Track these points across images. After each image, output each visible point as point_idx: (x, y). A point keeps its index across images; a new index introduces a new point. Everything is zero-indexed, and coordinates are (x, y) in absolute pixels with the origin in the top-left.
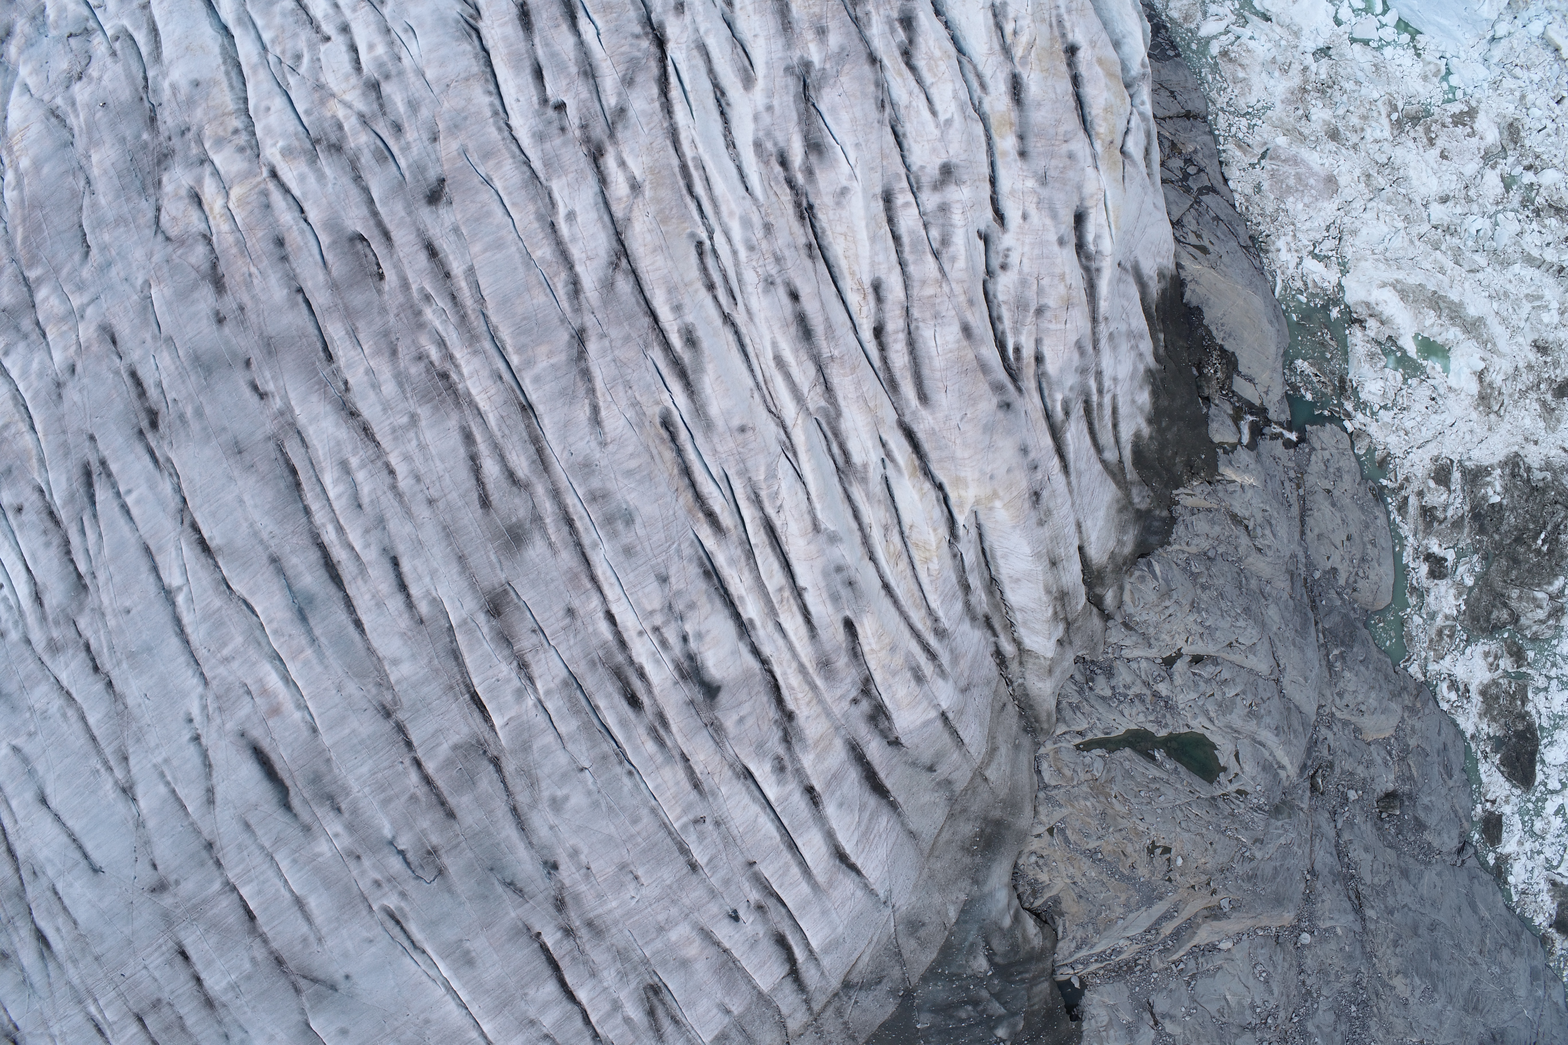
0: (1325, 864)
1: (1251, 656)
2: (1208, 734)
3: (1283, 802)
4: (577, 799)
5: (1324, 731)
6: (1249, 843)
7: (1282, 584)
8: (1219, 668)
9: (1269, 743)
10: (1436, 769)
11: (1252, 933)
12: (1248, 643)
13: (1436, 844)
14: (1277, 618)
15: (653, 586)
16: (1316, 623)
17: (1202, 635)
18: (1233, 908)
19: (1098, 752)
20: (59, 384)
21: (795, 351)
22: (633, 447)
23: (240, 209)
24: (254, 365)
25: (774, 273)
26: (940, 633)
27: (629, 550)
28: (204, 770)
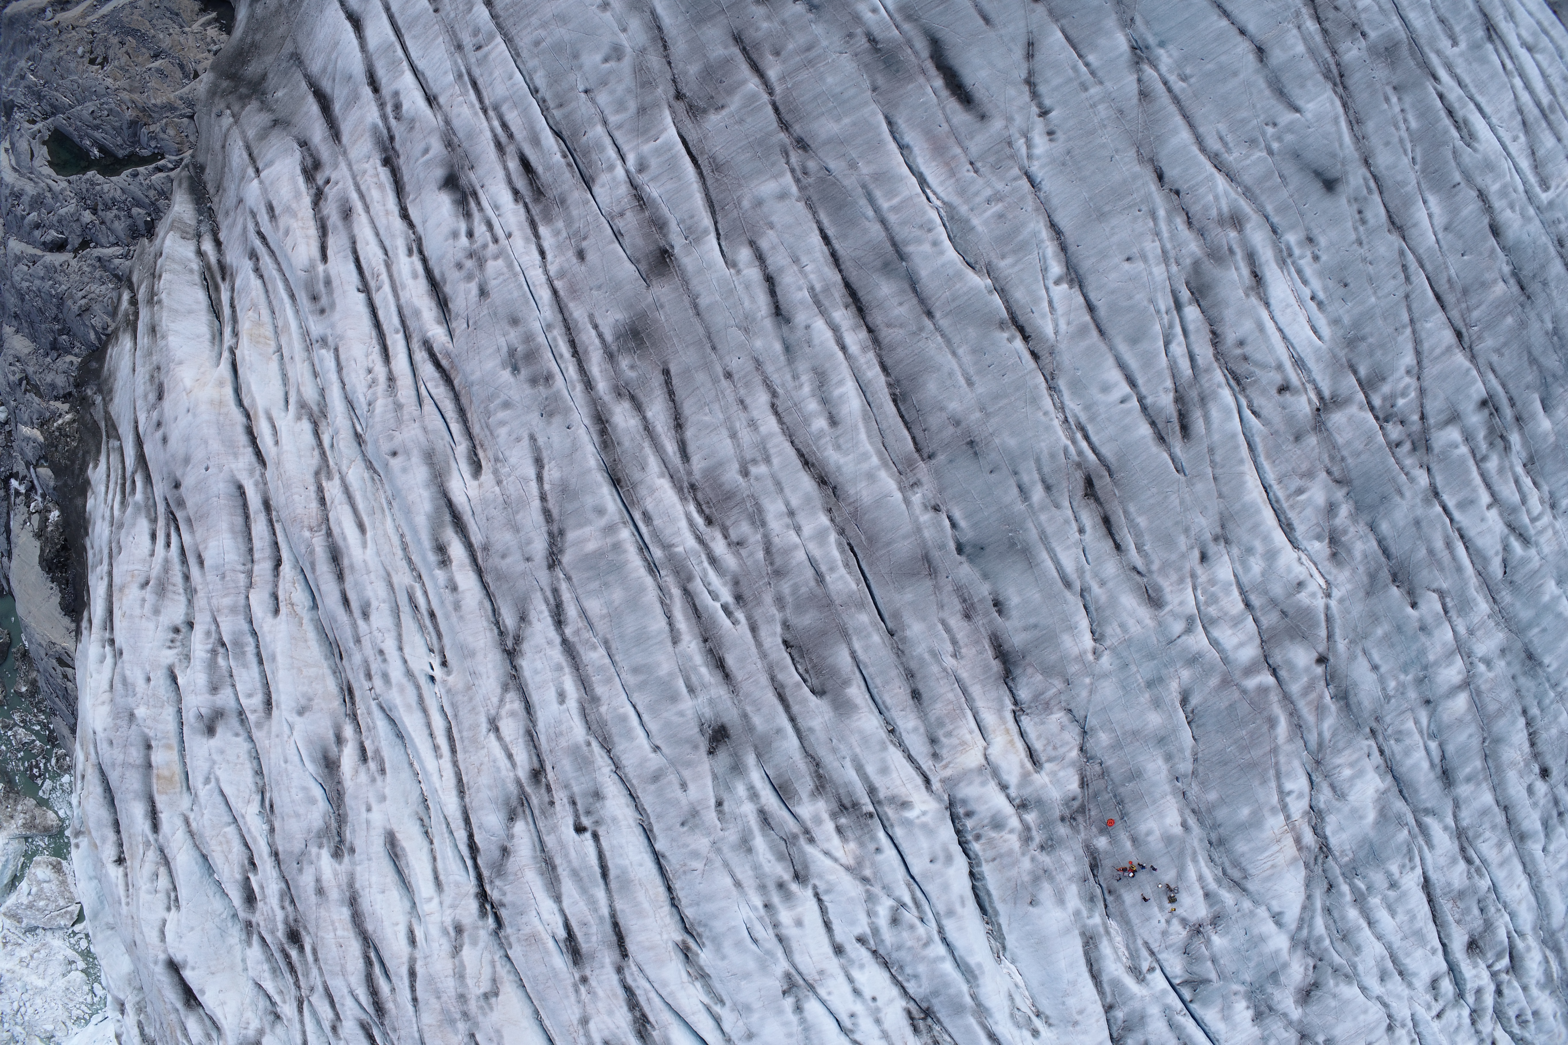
2: (55, 176)
4: (592, 59)
8: (44, 240)
15: (493, 284)
17: (56, 272)
19: (146, 153)
20: (1223, 538)
21: (345, 539)
22: (503, 432)
23: (968, 737)
24: (952, 546)
25: (361, 623)
26: (253, 255)
27: (515, 321)
28: (1037, 79)
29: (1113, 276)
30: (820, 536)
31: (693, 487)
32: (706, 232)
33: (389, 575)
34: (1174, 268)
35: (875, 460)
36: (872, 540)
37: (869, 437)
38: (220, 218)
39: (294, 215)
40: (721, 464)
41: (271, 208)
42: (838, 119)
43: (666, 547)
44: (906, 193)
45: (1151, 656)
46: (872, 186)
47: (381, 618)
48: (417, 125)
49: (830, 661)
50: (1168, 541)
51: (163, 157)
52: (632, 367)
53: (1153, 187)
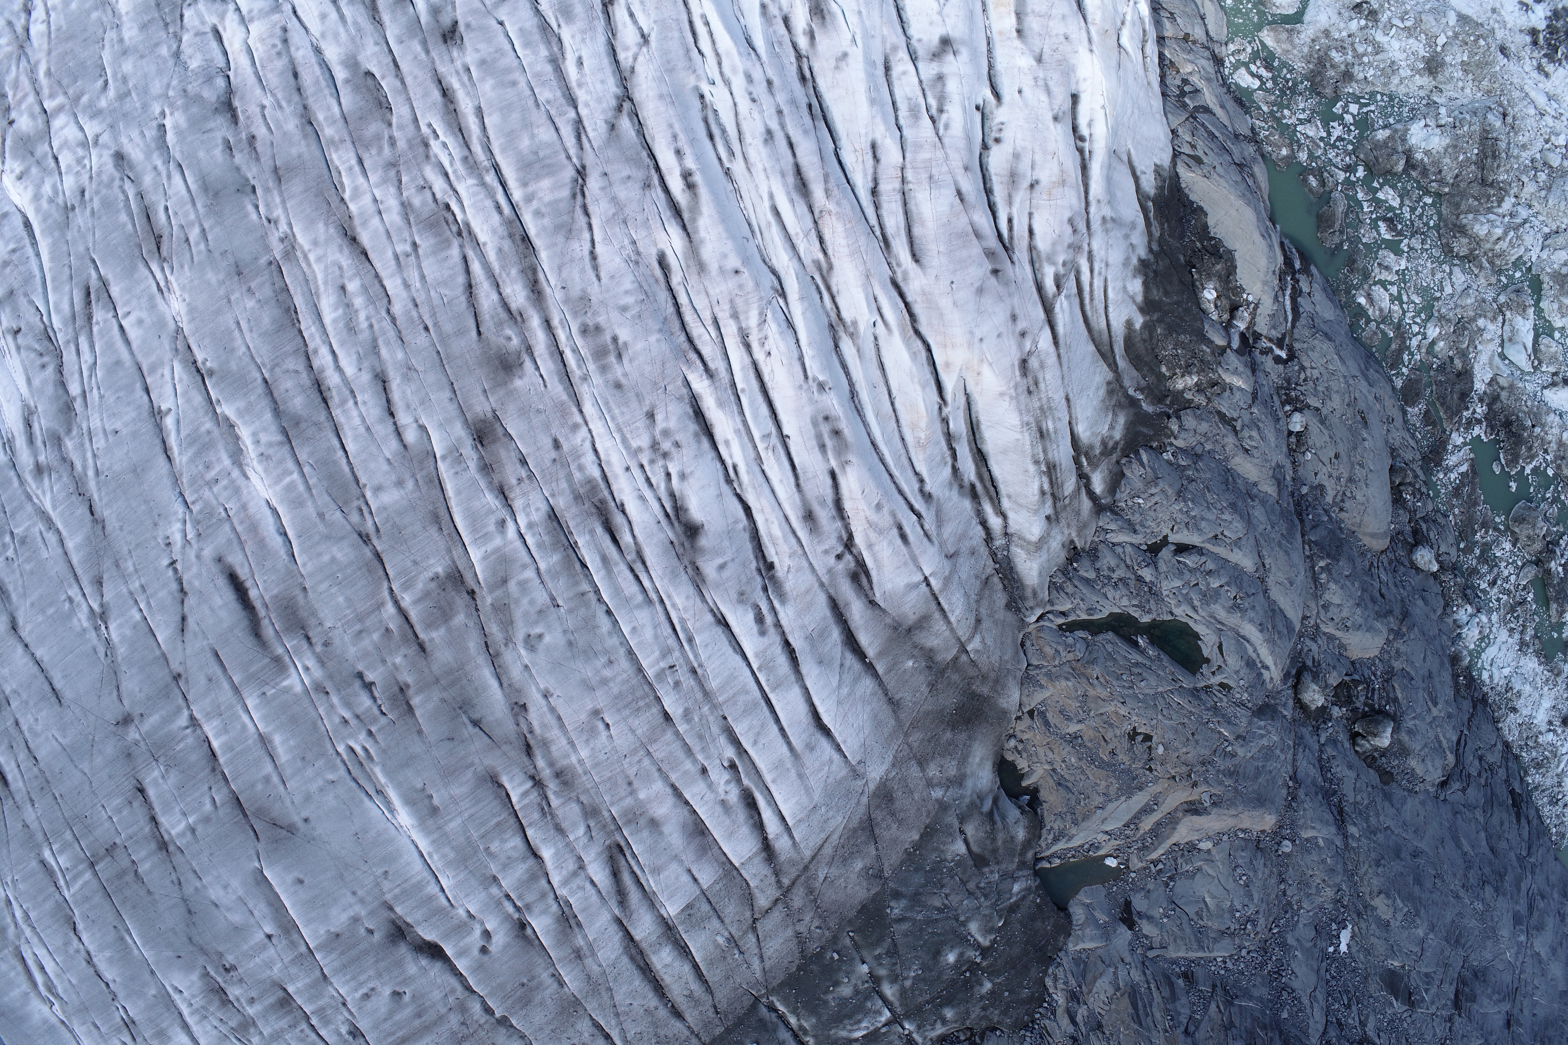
0: (1307, 775)
1: (1236, 550)
2: (1191, 624)
3: (1267, 705)
4: (553, 638)
5: (1308, 642)
6: (1231, 738)
7: (1269, 488)
8: (1204, 559)
9: (1253, 639)
10: (1421, 695)
11: (1232, 834)
12: (1234, 537)
13: (1419, 771)
14: (1263, 518)
15: (641, 423)
16: (1303, 536)
17: (1187, 524)
18: (1214, 804)
19: (1081, 634)
20: (68, 209)
21: (792, 201)
22: (628, 284)
23: (259, 45)
24: (259, 191)
25: (774, 126)
26: (927, 497)
27: (618, 386)
28: (178, 596)
29: (127, 418)
30: (357, 193)
31: (460, 234)
32: (444, 458)
33: (749, 169)
34: (84, 426)
35: (312, 257)
36: (320, 194)
37: (315, 278)
38: (983, 551)
39: (871, 524)
40: (434, 253)
41: (904, 537)
42: (333, 560)
43: (483, 184)
44: (278, 488)
45: (125, 115)
46: (306, 495)
47: (753, 129)
48: (734, 596)
49: (358, 98)
50: (107, 204)
51: (1060, 626)
52: (509, 339)
53: (96, 497)
